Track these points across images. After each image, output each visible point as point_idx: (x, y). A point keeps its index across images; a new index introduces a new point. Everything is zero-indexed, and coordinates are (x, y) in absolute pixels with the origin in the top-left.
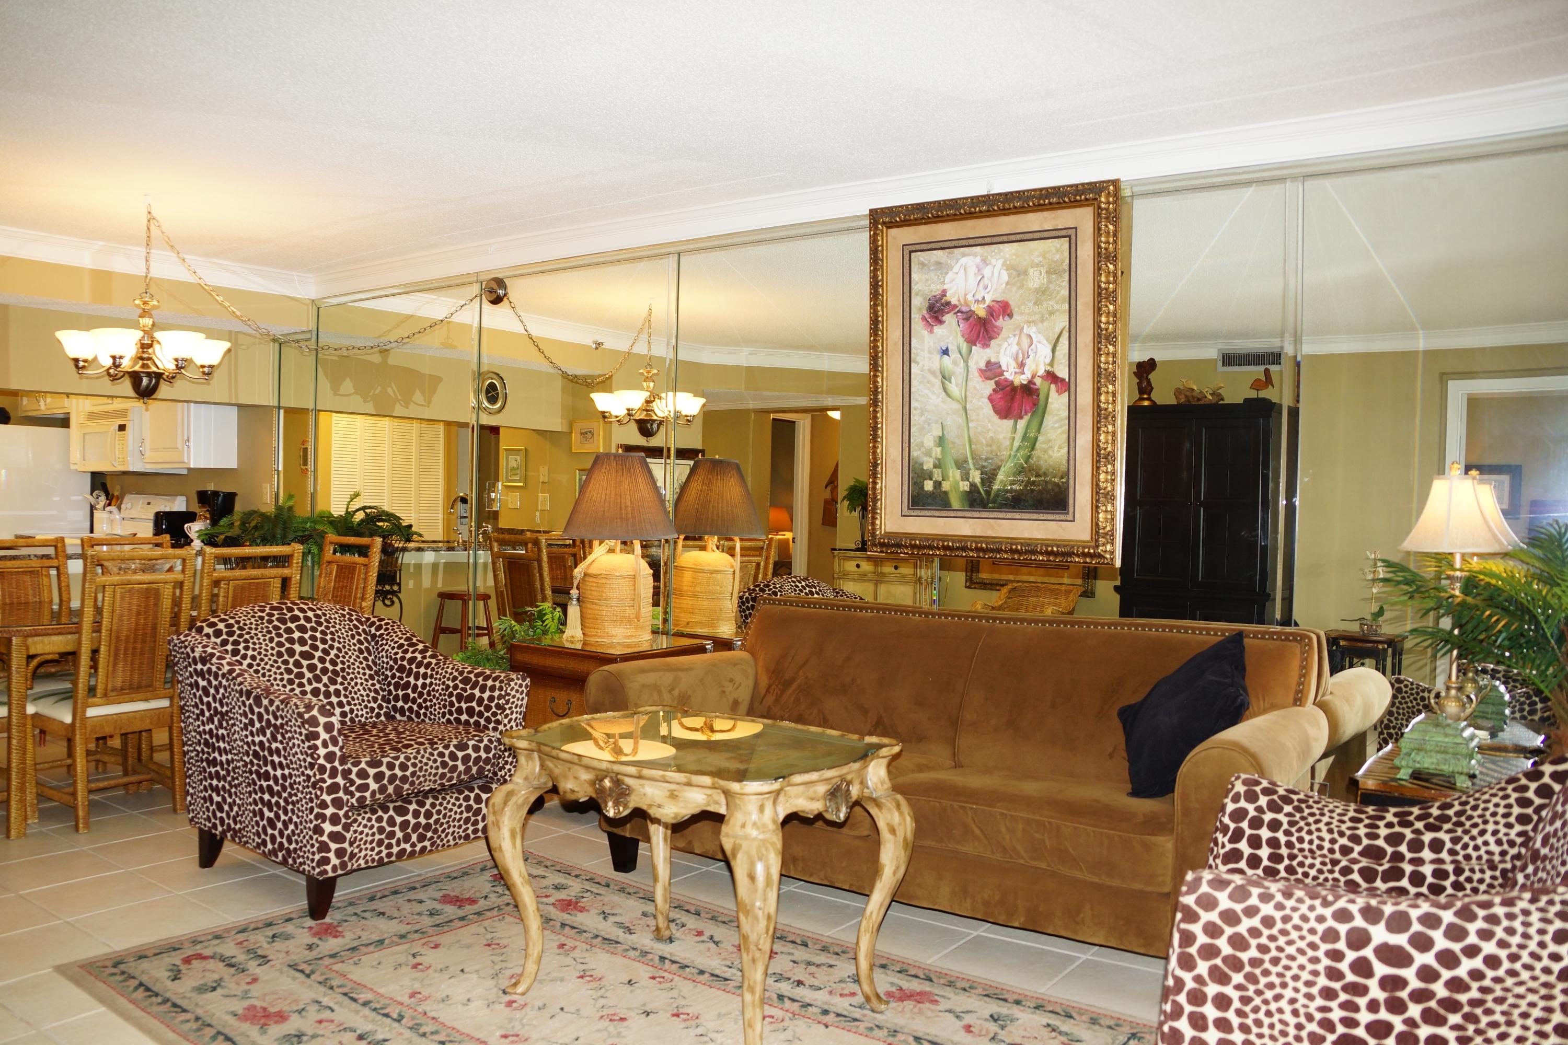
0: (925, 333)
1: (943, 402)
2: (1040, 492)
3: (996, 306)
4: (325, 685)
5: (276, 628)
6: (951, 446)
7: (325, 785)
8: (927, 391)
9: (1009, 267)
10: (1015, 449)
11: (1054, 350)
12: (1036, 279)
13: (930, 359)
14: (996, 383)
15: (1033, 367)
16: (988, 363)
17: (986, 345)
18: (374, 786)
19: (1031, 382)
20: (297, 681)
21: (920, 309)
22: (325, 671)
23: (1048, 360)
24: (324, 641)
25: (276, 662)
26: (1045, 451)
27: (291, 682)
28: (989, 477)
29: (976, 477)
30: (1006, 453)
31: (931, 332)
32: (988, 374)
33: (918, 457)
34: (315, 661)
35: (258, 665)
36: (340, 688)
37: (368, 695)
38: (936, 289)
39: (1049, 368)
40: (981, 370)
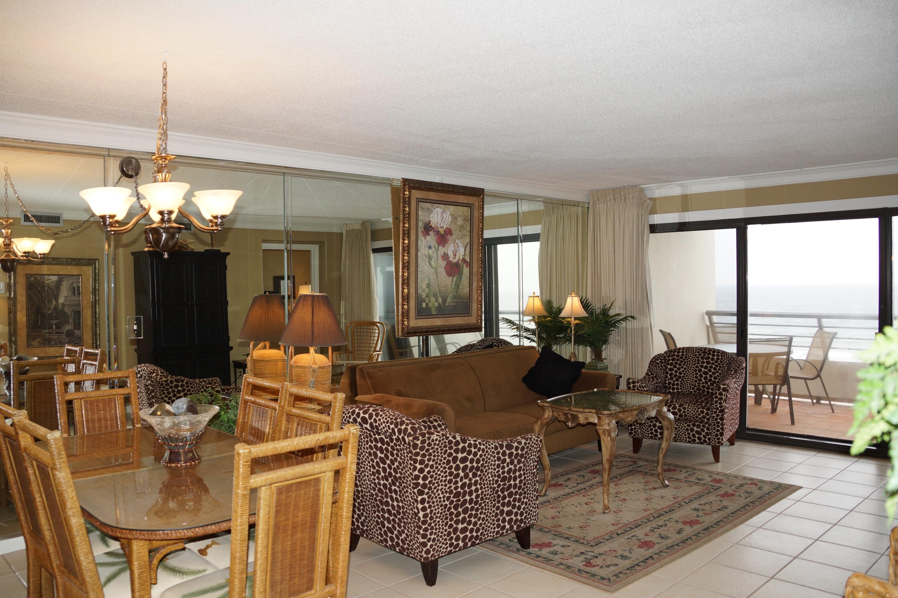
0: (423, 238)
1: (428, 269)
3: (447, 230)
6: (431, 287)
8: (423, 264)
9: (452, 215)
10: (453, 288)
11: (465, 250)
12: (460, 221)
13: (424, 250)
14: (447, 262)
15: (459, 256)
16: (444, 253)
17: (444, 246)
19: (458, 262)
21: (421, 228)
23: (463, 254)
26: (462, 290)
28: (444, 301)
29: (440, 300)
30: (450, 290)
31: (425, 238)
32: (444, 258)
33: (419, 292)
38: (427, 220)
39: (463, 257)
40: (442, 256)
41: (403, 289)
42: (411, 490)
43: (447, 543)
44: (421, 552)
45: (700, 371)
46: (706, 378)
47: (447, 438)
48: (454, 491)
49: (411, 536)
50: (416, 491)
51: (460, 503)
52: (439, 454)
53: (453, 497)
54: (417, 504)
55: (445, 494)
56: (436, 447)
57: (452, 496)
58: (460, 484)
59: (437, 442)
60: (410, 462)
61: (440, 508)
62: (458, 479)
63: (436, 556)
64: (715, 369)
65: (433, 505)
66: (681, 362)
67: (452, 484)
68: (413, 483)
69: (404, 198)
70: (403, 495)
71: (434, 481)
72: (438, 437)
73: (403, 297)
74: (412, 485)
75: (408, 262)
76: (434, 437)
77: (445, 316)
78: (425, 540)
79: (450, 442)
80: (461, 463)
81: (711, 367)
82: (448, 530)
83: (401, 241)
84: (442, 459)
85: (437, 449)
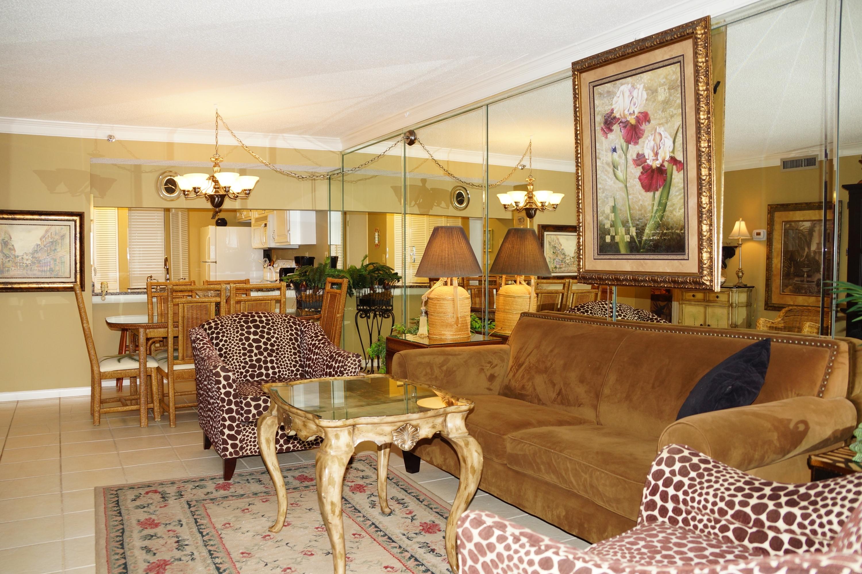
0: (603, 139)
1: (614, 183)
2: (669, 240)
3: (641, 116)
4: (265, 357)
5: (242, 326)
6: (619, 212)
7: (225, 409)
8: (605, 177)
9: (647, 89)
10: (654, 211)
11: (674, 142)
12: (662, 95)
13: (606, 155)
14: (643, 168)
15: (663, 155)
16: (638, 155)
17: (636, 143)
18: (254, 411)
19: (662, 165)
20: (248, 354)
21: (600, 124)
22: (266, 349)
23: (671, 149)
24: (268, 333)
25: (238, 343)
26: (671, 212)
27: (244, 354)
28: (640, 231)
29: (633, 231)
30: (649, 215)
31: (606, 138)
32: (638, 162)
33: (602, 220)
34: (261, 344)
35: (228, 345)
36: (274, 359)
37: (291, 364)
38: (607, 109)
39: (672, 155)
40: (634, 160)
73: (579, 227)
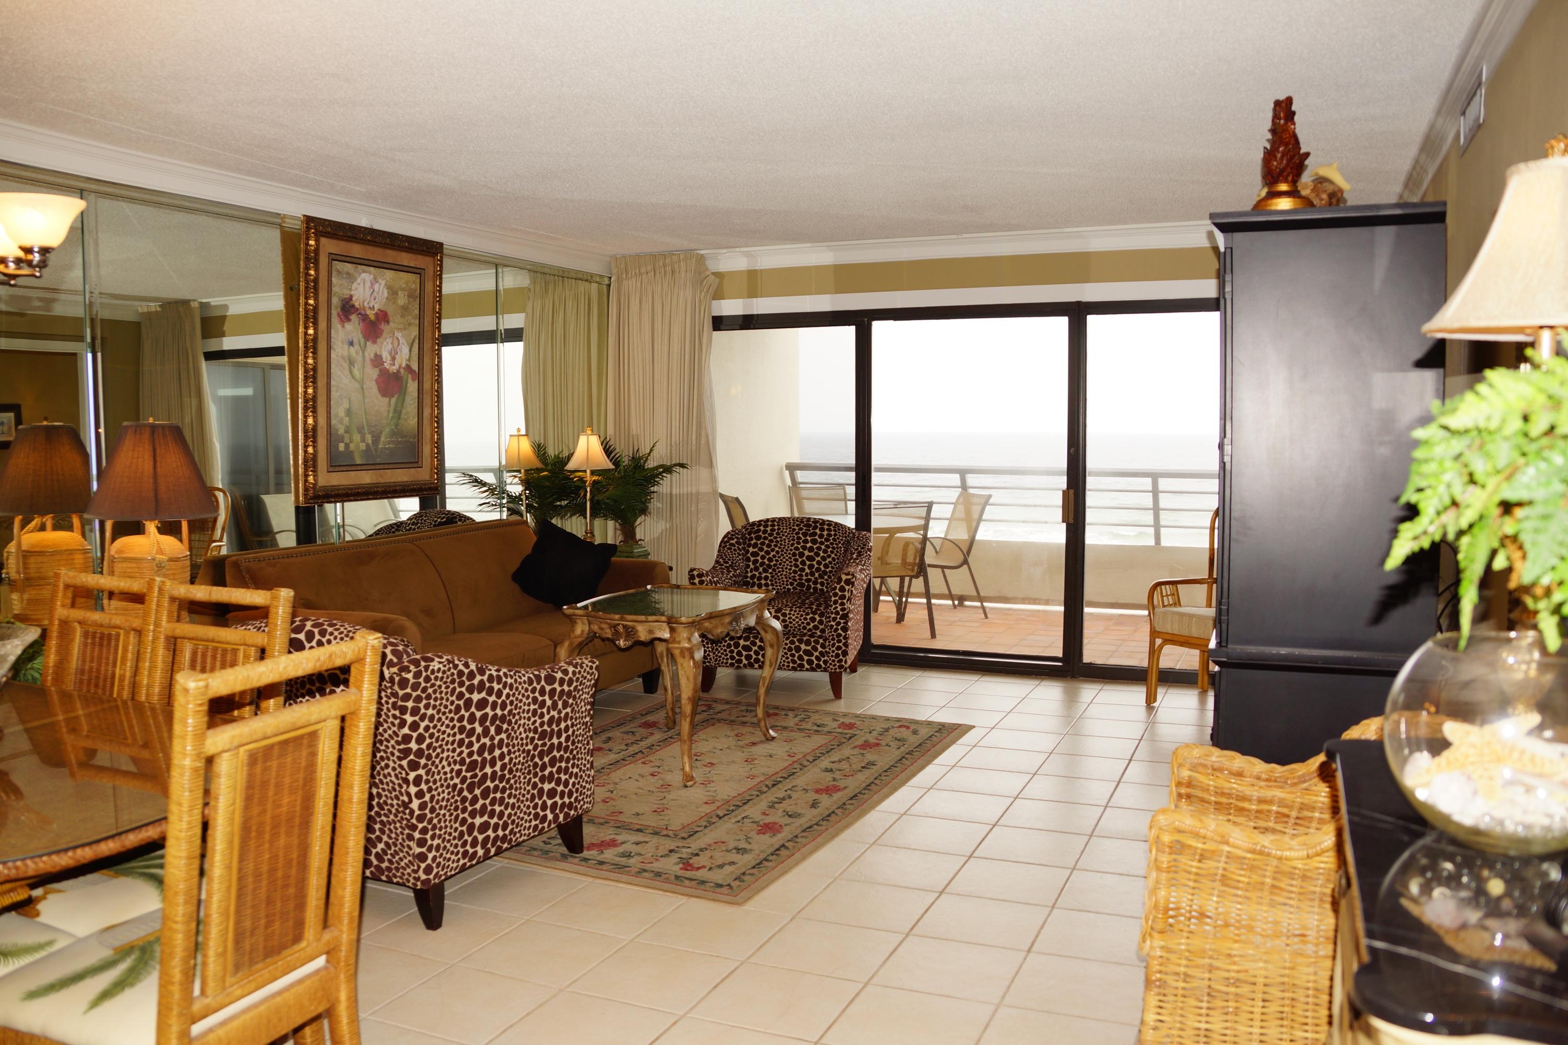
0: (339, 326)
1: (349, 382)
2: (402, 448)
3: (381, 313)
6: (354, 416)
8: (341, 373)
9: (389, 288)
10: (390, 418)
11: (410, 351)
12: (402, 298)
13: (342, 348)
14: (380, 370)
15: (400, 361)
16: (376, 355)
17: (374, 342)
19: (398, 371)
21: (336, 308)
23: (407, 357)
26: (405, 420)
28: (376, 440)
29: (369, 439)
30: (385, 421)
31: (343, 326)
32: (375, 363)
33: (334, 424)
38: (346, 293)
39: (407, 362)
40: (371, 360)
41: (306, 417)
42: (395, 762)
43: (458, 852)
44: (416, 872)
45: (802, 555)
46: (811, 567)
47: (456, 666)
48: (468, 760)
49: (395, 845)
50: (404, 763)
51: (476, 780)
52: (443, 695)
53: (467, 771)
54: (408, 787)
55: (453, 766)
56: (438, 683)
57: (464, 768)
58: (476, 747)
59: (440, 675)
60: (393, 712)
61: (446, 791)
62: (474, 739)
63: (441, 876)
64: (825, 551)
65: (434, 787)
66: (771, 541)
67: (464, 748)
68: (399, 751)
69: (307, 252)
70: (379, 774)
71: (435, 744)
72: (441, 666)
73: (306, 431)
74: (397, 754)
75: (315, 369)
76: (435, 665)
77: (377, 467)
78: (424, 850)
79: (461, 674)
80: (478, 710)
81: (819, 548)
82: (460, 829)
83: (301, 330)
84: (448, 703)
85: (440, 687)
